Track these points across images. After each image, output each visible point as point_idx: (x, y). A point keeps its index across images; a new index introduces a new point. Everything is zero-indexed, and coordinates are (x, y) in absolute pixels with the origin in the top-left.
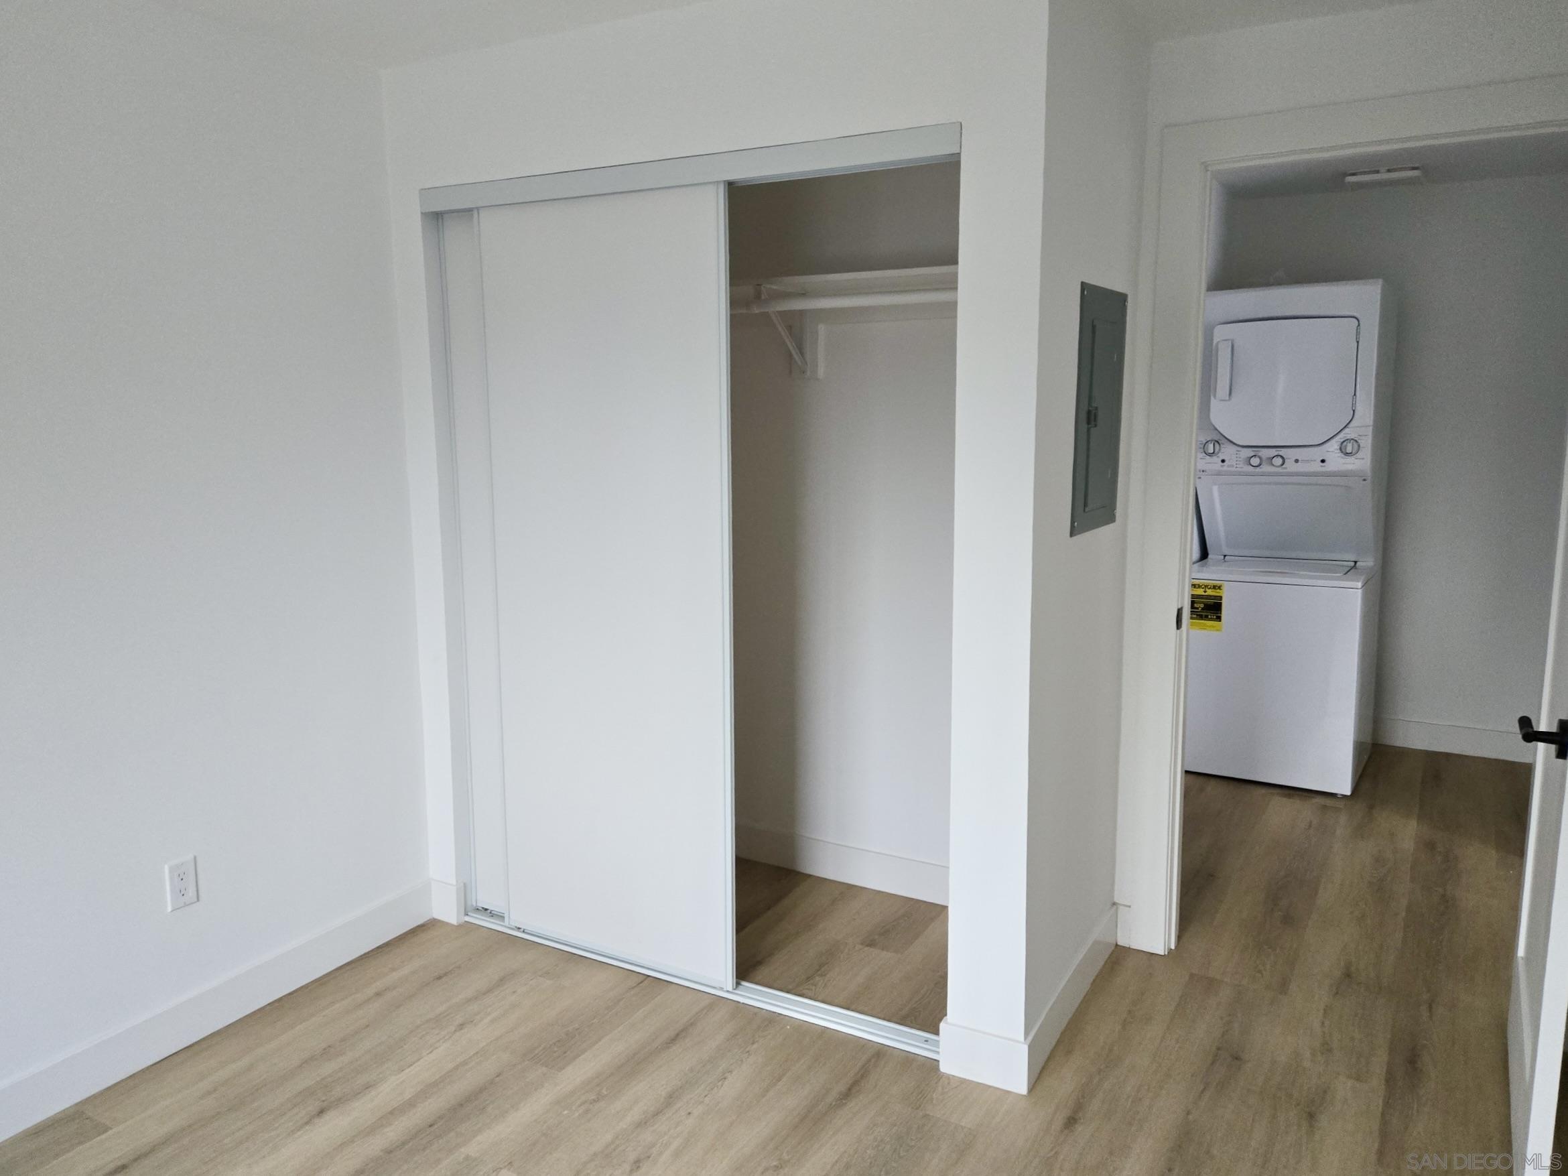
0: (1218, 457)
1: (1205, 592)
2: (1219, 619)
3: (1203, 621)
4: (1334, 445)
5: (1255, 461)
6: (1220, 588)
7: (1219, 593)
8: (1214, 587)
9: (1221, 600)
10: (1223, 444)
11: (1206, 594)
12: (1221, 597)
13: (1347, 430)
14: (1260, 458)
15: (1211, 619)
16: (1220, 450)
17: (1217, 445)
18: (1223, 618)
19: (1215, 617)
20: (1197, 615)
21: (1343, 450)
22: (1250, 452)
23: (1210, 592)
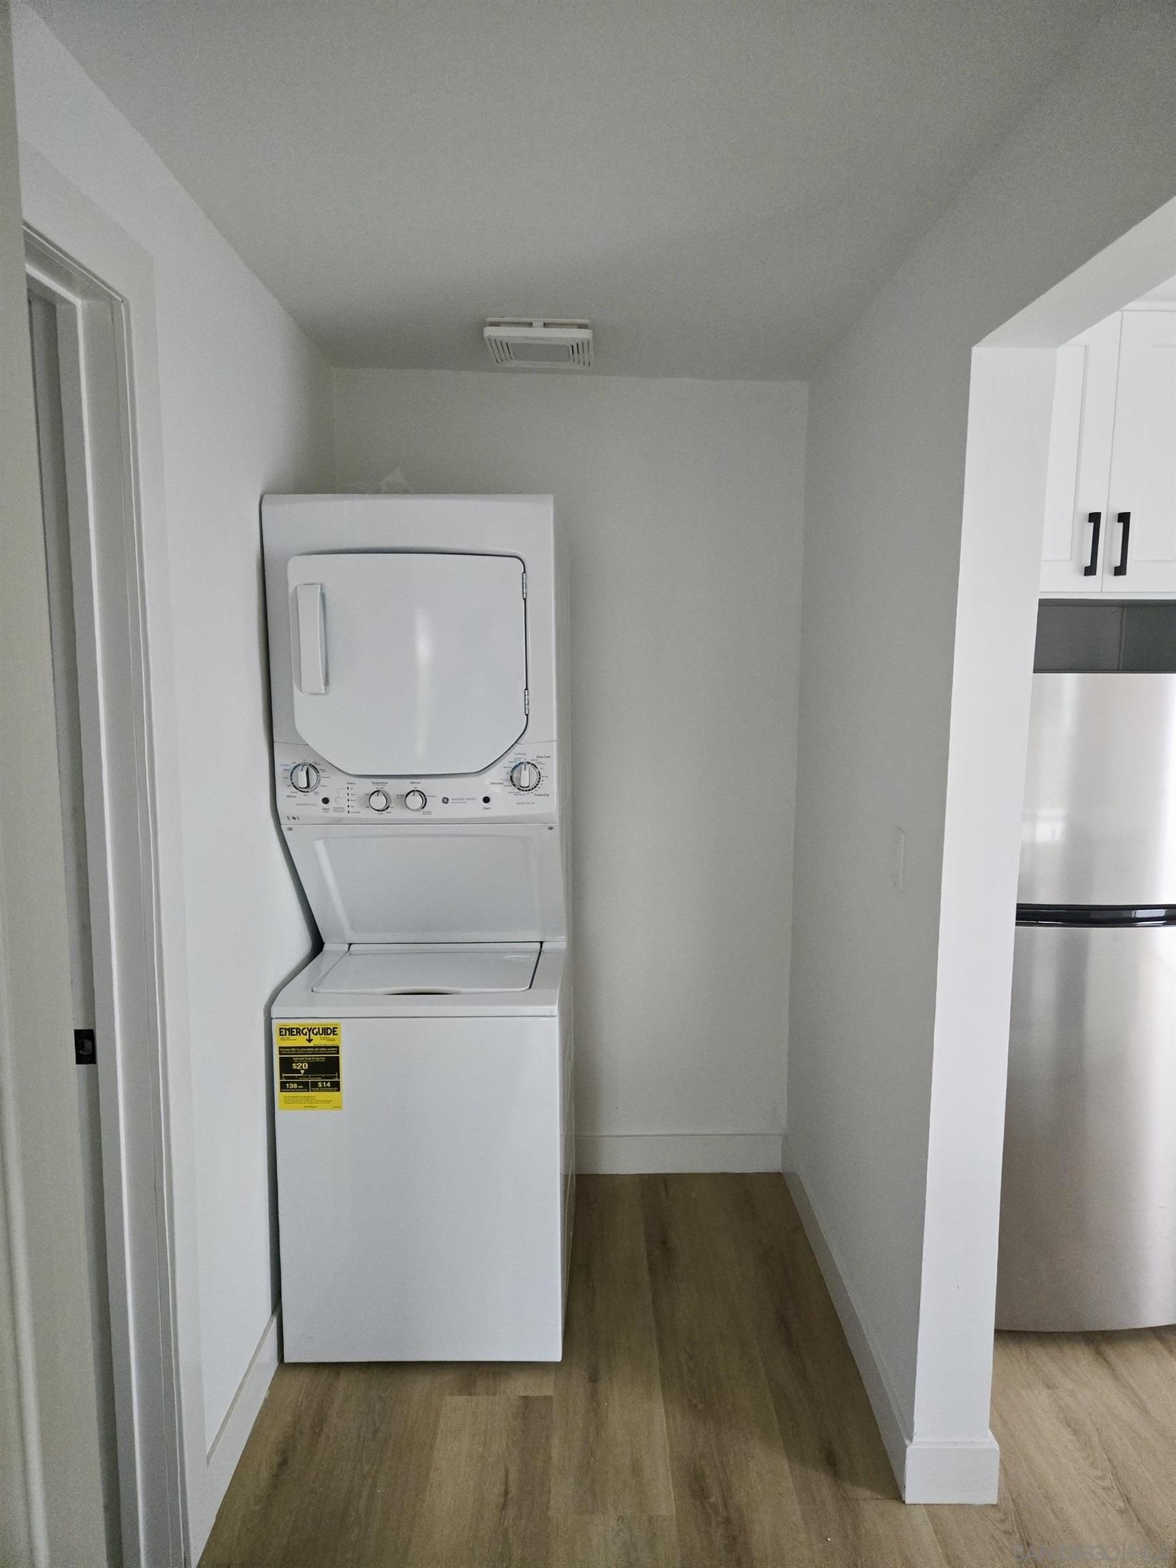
0: (317, 793)
1: (310, 1041)
2: (336, 1086)
3: (310, 1094)
4: (500, 773)
5: (379, 801)
6: (334, 1031)
7: (333, 1040)
8: (325, 1031)
9: (338, 1053)
10: (323, 771)
11: (311, 1044)
12: (338, 1047)
13: (517, 748)
14: (386, 796)
15: (324, 1089)
16: (318, 781)
17: (312, 772)
18: (342, 1085)
19: (329, 1084)
20: (299, 1083)
21: (516, 783)
22: (368, 785)
23: (318, 1041)
